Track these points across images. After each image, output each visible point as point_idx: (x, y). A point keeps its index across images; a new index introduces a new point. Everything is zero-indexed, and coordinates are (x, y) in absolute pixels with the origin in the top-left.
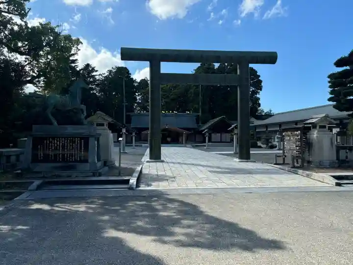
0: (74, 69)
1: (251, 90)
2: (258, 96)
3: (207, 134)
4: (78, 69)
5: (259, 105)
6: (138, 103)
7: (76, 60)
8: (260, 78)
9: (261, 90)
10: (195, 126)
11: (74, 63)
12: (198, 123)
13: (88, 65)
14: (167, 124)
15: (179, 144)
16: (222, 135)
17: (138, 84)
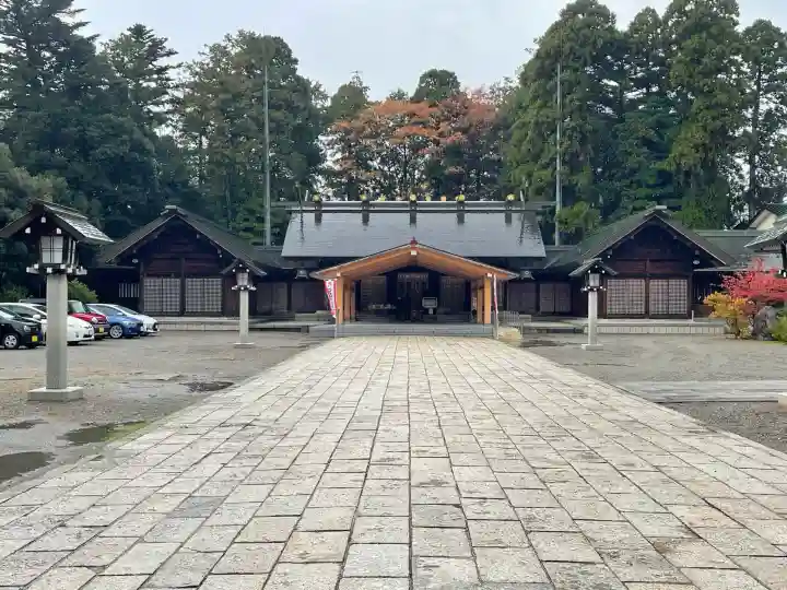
6: (328, 173)
13: (139, 31)
14: (414, 242)
15: (467, 320)
16: (654, 284)
17: (328, 103)
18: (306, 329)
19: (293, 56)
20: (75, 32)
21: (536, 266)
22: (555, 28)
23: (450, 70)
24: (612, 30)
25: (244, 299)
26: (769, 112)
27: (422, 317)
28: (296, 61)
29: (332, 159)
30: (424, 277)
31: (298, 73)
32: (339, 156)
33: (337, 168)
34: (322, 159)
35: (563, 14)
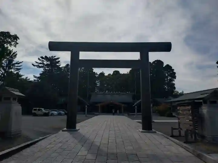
0: (58, 67)
1: (169, 78)
2: (173, 82)
3: (136, 107)
4: (61, 66)
5: (175, 88)
7: (59, 61)
8: (174, 71)
9: (175, 79)
11: (58, 63)
12: (134, 99)
14: (111, 100)
25: (86, 109)
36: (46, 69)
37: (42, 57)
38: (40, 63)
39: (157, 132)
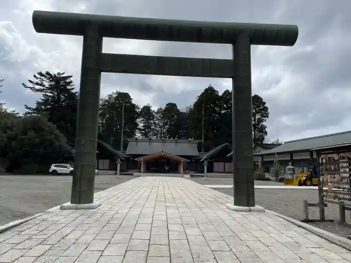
0: (69, 92)
1: (257, 117)
2: (264, 123)
3: (206, 163)
5: (266, 133)
6: (140, 129)
8: (265, 105)
9: (268, 117)
10: (197, 154)
11: (69, 85)
12: (200, 151)
14: (163, 151)
15: (177, 173)
16: (226, 164)
17: (140, 110)
18: (132, 174)
19: (131, 98)
20: (72, 91)
21: (196, 158)
22: (203, 94)
23: (174, 103)
24: (217, 95)
25: (119, 165)
26: (259, 118)
27: (164, 172)
28: (132, 99)
29: (141, 125)
30: (165, 160)
31: (132, 103)
32: (143, 125)
33: (142, 128)
34: (138, 125)
35: (205, 90)
36: (47, 95)
37: (41, 74)
38: (37, 84)
39: (266, 210)
